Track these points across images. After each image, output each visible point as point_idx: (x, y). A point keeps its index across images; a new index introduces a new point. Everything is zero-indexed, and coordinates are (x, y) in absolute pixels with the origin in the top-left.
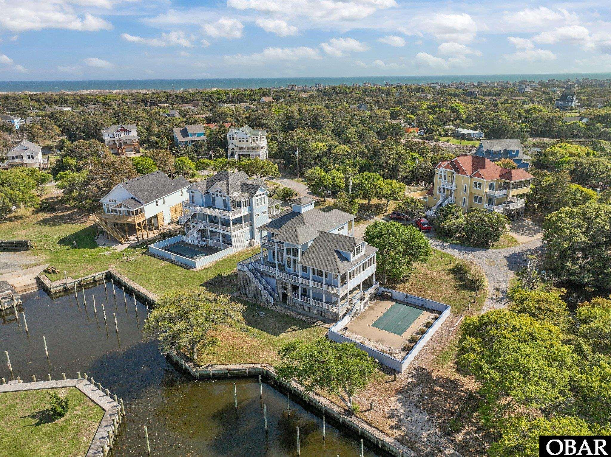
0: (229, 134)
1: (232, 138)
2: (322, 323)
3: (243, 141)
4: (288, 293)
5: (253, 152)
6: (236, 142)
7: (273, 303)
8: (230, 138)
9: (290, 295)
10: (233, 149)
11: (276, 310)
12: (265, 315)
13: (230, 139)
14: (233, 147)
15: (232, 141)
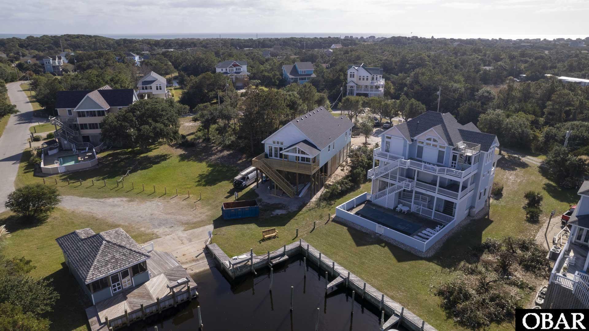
0: (349, 72)
1: (352, 76)
3: (363, 79)
5: (371, 91)
6: (355, 79)
8: (351, 75)
10: (352, 87)
13: (351, 77)
14: (352, 84)
15: (352, 79)
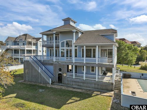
2: (99, 93)
4: (63, 74)
7: (50, 82)
9: (65, 75)
11: (53, 87)
12: (44, 91)
